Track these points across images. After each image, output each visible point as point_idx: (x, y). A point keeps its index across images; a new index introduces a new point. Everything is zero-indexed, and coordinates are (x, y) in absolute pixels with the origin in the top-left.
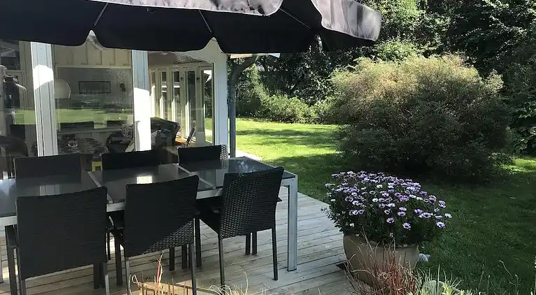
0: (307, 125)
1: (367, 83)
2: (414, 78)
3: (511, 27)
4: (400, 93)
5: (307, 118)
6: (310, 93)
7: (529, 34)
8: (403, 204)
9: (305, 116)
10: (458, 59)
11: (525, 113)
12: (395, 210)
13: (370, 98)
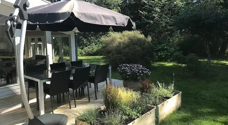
0: (82, 57)
1: (113, 40)
2: (126, 38)
3: (148, 20)
4: (123, 43)
5: (81, 54)
6: (81, 45)
7: (154, 23)
8: (140, 70)
9: (80, 53)
10: (139, 32)
11: (157, 49)
12: (138, 72)
13: (114, 45)
